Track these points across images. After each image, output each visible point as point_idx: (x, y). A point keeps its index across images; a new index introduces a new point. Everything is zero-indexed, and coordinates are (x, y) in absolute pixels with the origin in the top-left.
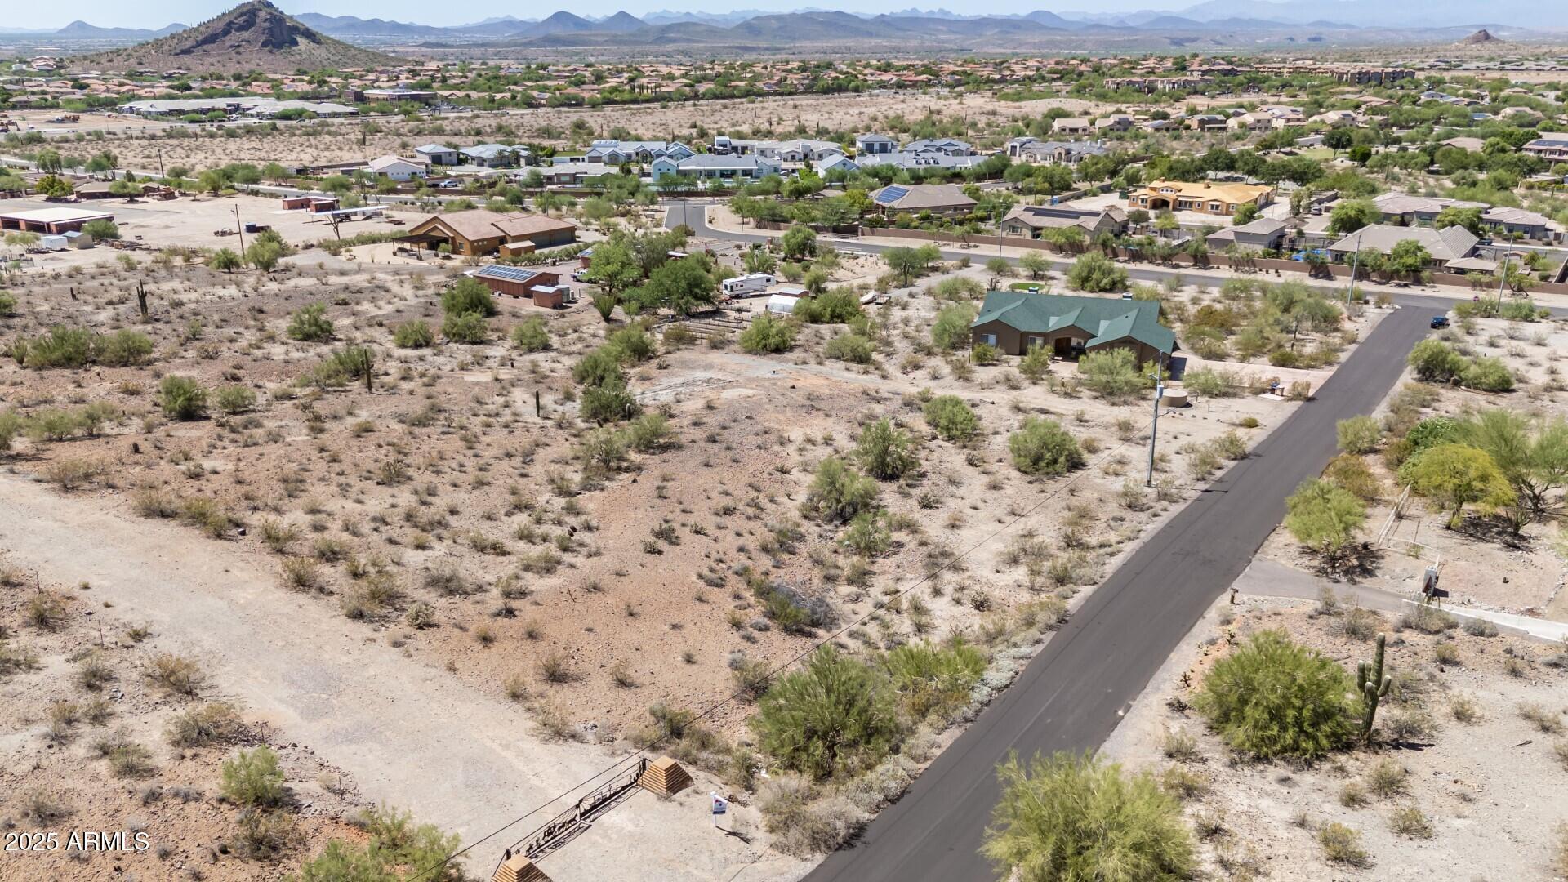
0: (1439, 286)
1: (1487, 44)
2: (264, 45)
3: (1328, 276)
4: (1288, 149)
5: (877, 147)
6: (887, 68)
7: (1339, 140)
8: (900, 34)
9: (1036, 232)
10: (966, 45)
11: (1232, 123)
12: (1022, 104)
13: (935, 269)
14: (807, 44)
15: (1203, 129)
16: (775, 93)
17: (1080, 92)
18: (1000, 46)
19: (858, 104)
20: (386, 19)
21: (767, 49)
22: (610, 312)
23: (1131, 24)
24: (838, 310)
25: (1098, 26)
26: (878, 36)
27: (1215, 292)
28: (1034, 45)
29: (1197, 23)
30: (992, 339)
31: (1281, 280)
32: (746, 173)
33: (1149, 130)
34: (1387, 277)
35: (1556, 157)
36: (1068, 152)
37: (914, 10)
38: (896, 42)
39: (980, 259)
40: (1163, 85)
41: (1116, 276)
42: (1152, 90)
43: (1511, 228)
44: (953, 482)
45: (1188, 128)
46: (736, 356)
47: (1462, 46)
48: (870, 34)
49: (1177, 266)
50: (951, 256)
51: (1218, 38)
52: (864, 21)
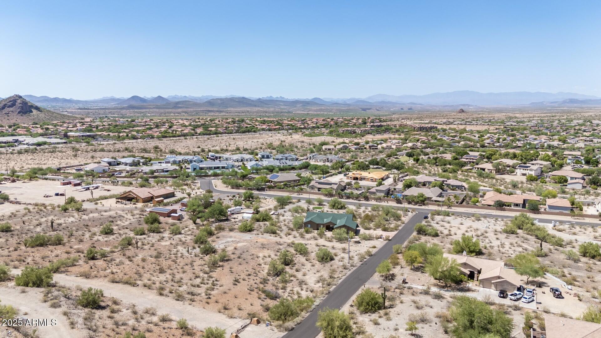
0: (430, 206)
1: (463, 114)
2: (19, 113)
3: (401, 203)
4: (396, 157)
5: (265, 156)
6: (264, 122)
7: (410, 154)
8: (267, 106)
9: (319, 189)
10: (291, 110)
11: (379, 146)
12: (312, 138)
13: (290, 203)
14: (232, 109)
15: (370, 149)
16: (225, 133)
17: (331, 133)
18: (303, 111)
19: (256, 138)
20: (61, 97)
21: (217, 111)
22: (196, 221)
23: (348, 103)
24: (265, 218)
25: (336, 103)
26: (259, 107)
27: (370, 209)
28: (315, 111)
29: (371, 103)
30: (309, 226)
31: (388, 204)
32: (223, 168)
33: (353, 149)
34: (416, 203)
35: (472, 160)
36: (328, 159)
37: (271, 96)
38: (265, 109)
39: (304, 199)
40: (358, 131)
41: (342, 205)
42: (355, 132)
43: (453, 186)
44: (303, 265)
45: (366, 148)
46: (238, 233)
47: (455, 114)
48: (255, 106)
49: (360, 200)
50: (295, 198)
51: (378, 108)
52: (253, 101)
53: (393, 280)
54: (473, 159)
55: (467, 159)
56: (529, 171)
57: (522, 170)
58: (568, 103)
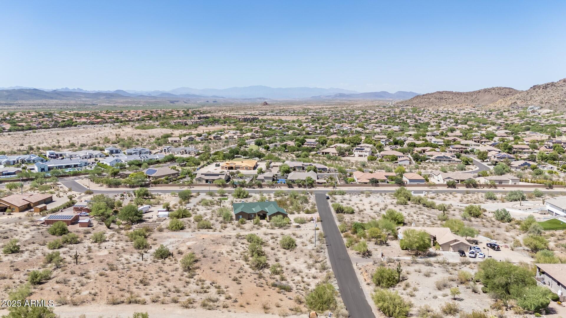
0: (318, 187)
1: (267, 106)
3: (292, 187)
4: (245, 146)
5: (114, 151)
6: (79, 116)
7: (259, 143)
8: (66, 98)
9: (207, 181)
10: (95, 102)
11: (222, 137)
12: (147, 130)
13: (192, 196)
14: (24, 102)
15: (215, 139)
16: (41, 128)
17: (163, 125)
18: (108, 103)
19: (80, 133)
21: (6, 104)
22: (110, 225)
23: (153, 95)
24: (184, 214)
25: (142, 96)
26: (56, 99)
27: (272, 195)
28: (122, 103)
29: (175, 95)
30: (241, 216)
31: (281, 189)
32: (75, 166)
33: (199, 140)
34: (305, 186)
36: (185, 151)
37: (66, 88)
38: (65, 102)
39: (203, 191)
40: (189, 122)
41: (246, 193)
42: (186, 124)
43: (319, 169)
45: (211, 139)
47: (261, 106)
48: (52, 98)
49: (254, 188)
50: (194, 191)
51: (185, 101)
52: (47, 93)
53: (371, 255)
54: (313, 145)
55: (308, 145)
56: (364, 153)
57: (358, 152)
58: (338, 96)
